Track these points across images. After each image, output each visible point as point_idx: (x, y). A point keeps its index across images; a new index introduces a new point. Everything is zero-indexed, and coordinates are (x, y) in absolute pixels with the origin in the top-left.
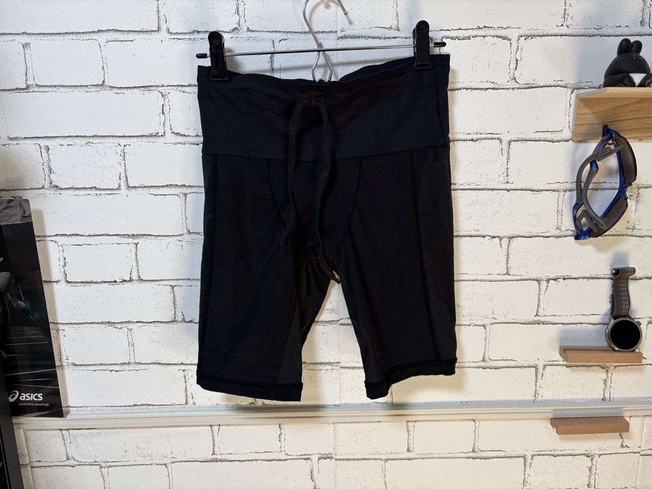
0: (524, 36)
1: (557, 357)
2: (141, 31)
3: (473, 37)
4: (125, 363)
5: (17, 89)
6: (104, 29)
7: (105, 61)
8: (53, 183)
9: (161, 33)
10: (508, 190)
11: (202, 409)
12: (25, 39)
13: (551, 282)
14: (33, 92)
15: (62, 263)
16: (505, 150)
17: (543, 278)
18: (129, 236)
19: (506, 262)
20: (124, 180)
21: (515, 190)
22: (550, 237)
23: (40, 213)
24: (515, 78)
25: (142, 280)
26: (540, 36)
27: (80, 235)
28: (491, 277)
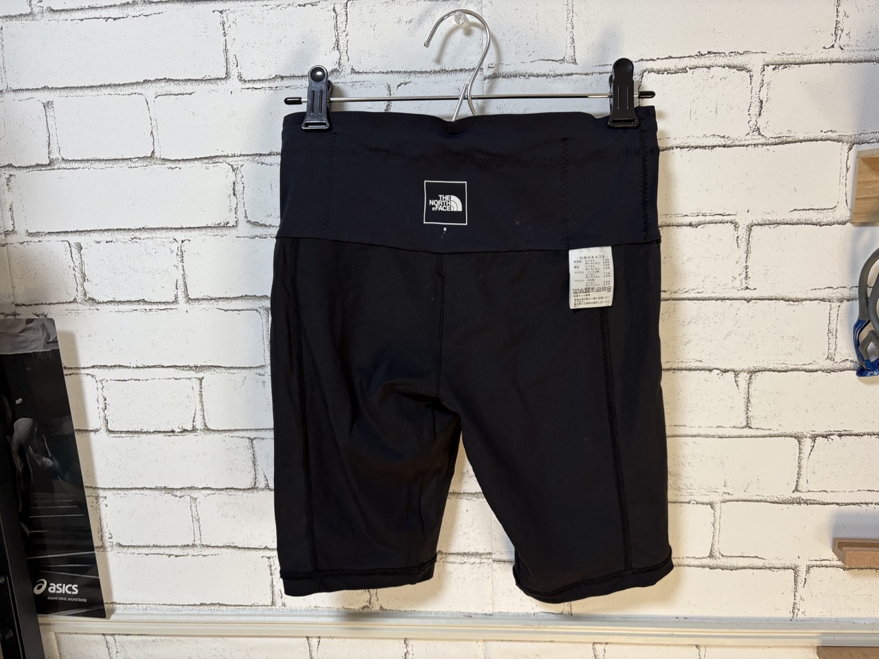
0: (773, 65)
1: (829, 554)
2: (202, 80)
3: (691, 69)
4: (188, 545)
5: (37, 165)
6: (152, 79)
7: (154, 123)
8: (88, 294)
9: (230, 82)
10: (748, 300)
11: (295, 613)
12: (46, 96)
13: (819, 440)
14: (59, 169)
15: (102, 406)
16: (743, 239)
17: (805, 433)
18: (191, 367)
19: (745, 409)
20: (183, 290)
21: (759, 299)
22: (816, 371)
23: (71, 337)
24: (758, 129)
25: (209, 430)
26: (797, 64)
27: (125, 367)
28: (720, 432)
